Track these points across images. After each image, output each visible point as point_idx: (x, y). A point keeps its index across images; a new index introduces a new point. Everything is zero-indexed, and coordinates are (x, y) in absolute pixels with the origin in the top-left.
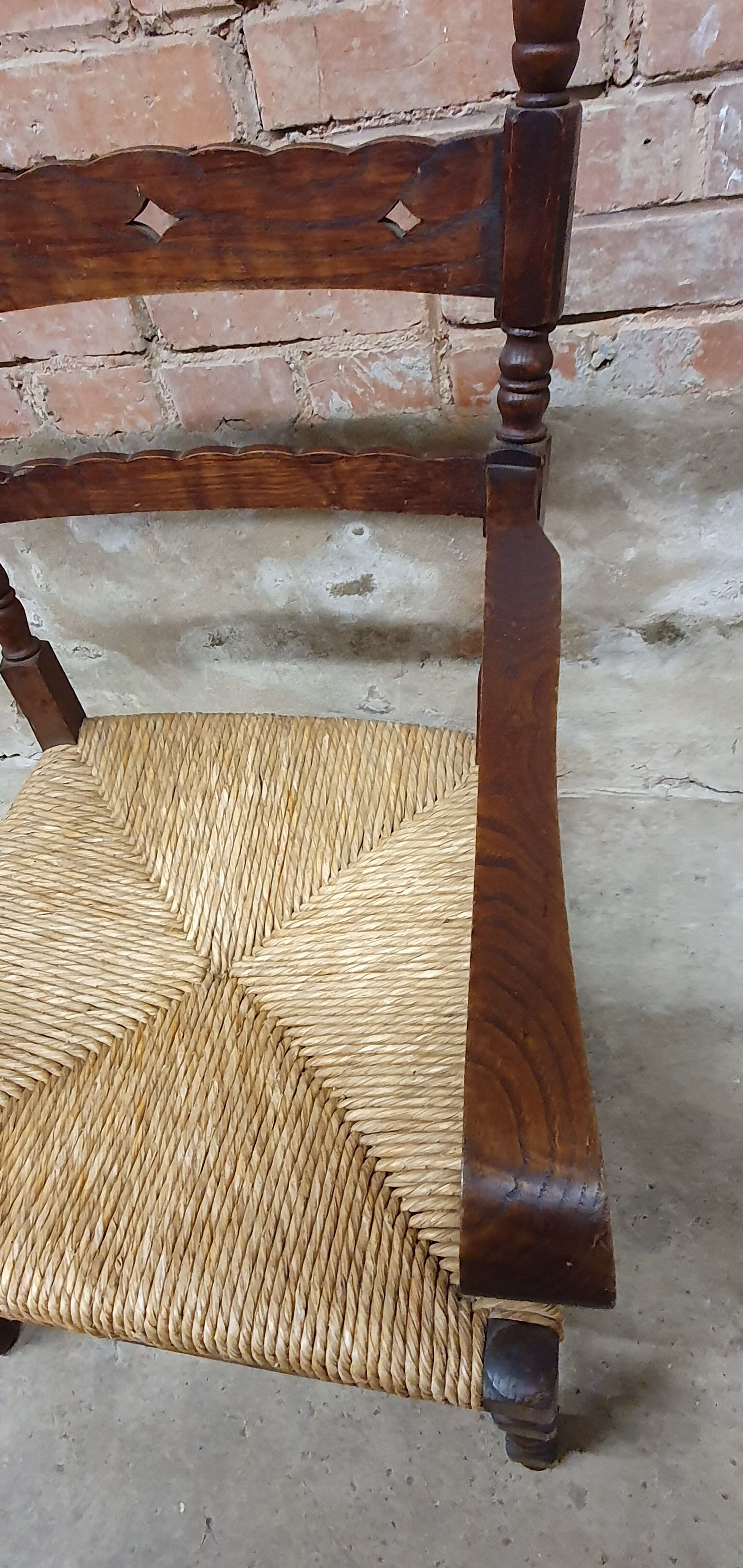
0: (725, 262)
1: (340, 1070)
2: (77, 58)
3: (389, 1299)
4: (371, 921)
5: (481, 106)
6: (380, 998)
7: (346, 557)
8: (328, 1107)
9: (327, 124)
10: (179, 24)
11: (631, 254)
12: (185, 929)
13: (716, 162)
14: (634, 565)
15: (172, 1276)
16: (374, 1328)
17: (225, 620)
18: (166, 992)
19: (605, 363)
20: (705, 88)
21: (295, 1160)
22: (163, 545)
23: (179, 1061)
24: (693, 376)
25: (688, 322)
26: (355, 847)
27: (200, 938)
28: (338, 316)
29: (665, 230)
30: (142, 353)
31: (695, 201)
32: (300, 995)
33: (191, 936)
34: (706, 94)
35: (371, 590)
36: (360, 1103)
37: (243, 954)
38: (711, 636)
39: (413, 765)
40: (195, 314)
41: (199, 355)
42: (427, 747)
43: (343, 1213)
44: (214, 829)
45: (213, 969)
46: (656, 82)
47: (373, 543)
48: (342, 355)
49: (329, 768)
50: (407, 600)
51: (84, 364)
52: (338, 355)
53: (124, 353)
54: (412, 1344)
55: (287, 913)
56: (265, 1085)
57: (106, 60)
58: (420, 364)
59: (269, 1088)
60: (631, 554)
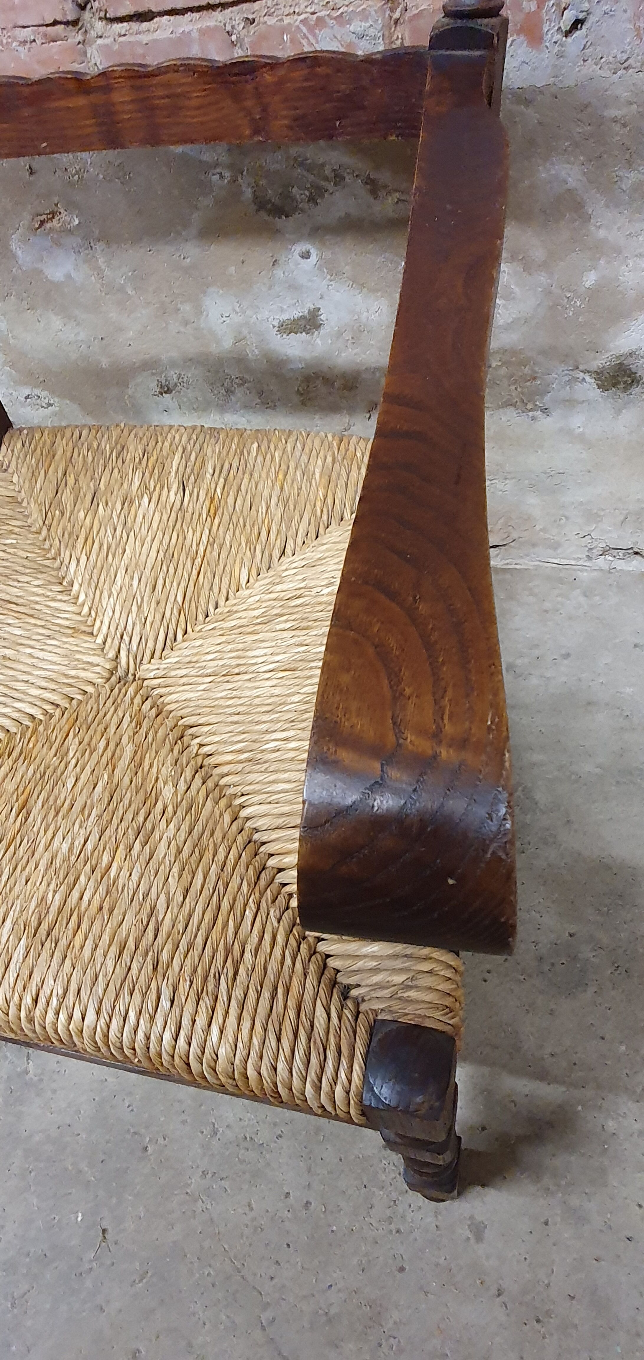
1: (239, 767)
3: (266, 994)
4: (286, 621)
6: (288, 695)
7: (294, 287)
8: (223, 803)
12: (95, 633)
14: (594, 293)
15: (30, 960)
16: (246, 1025)
17: (173, 364)
18: (67, 690)
19: (577, 24)
21: (179, 852)
22: (107, 272)
23: (71, 754)
26: (276, 553)
27: (109, 640)
30: (75, 23)
32: (206, 695)
33: (100, 640)
35: (318, 327)
36: (257, 798)
37: (152, 657)
39: (344, 473)
41: (135, 26)
42: (359, 454)
43: (225, 905)
44: (132, 533)
45: (120, 672)
47: (320, 269)
48: (287, 20)
49: (256, 475)
50: (355, 340)
51: (15, 39)
52: (282, 20)
53: (55, 23)
54: (286, 1043)
55: (201, 617)
56: (157, 779)
58: (372, 32)
59: (161, 783)
60: (590, 279)
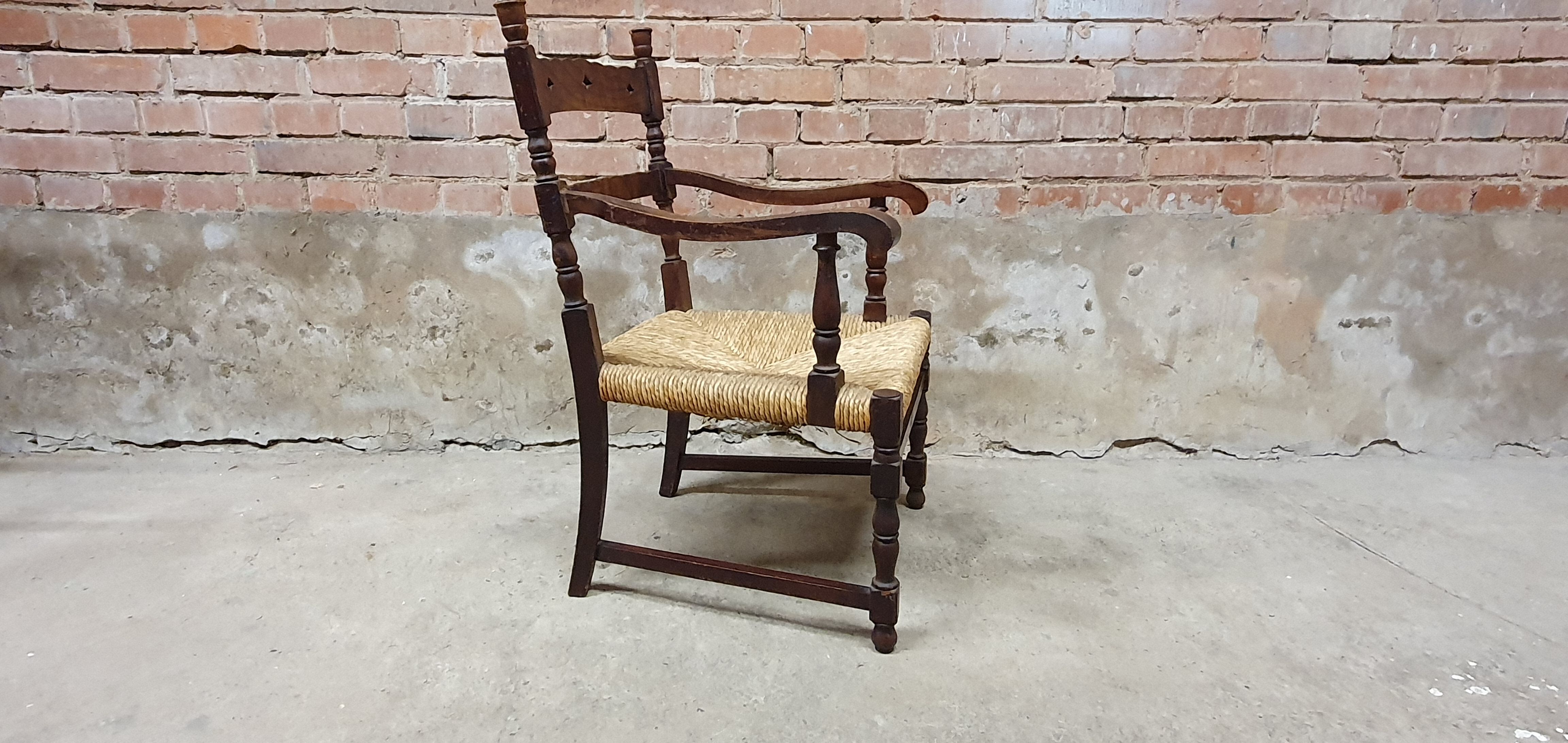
0: (1007, 164)
2: (781, 68)
5: (923, 102)
9: (867, 100)
10: (820, 64)
11: (973, 158)
13: (1001, 130)
14: (974, 298)
20: (997, 107)
24: (996, 209)
25: (994, 186)
28: (857, 171)
29: (985, 150)
30: (765, 179)
31: (995, 142)
34: (996, 108)
38: (1010, 342)
40: (796, 163)
41: (791, 182)
46: (981, 103)
47: (851, 283)
57: (792, 70)
60: (973, 293)
